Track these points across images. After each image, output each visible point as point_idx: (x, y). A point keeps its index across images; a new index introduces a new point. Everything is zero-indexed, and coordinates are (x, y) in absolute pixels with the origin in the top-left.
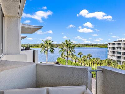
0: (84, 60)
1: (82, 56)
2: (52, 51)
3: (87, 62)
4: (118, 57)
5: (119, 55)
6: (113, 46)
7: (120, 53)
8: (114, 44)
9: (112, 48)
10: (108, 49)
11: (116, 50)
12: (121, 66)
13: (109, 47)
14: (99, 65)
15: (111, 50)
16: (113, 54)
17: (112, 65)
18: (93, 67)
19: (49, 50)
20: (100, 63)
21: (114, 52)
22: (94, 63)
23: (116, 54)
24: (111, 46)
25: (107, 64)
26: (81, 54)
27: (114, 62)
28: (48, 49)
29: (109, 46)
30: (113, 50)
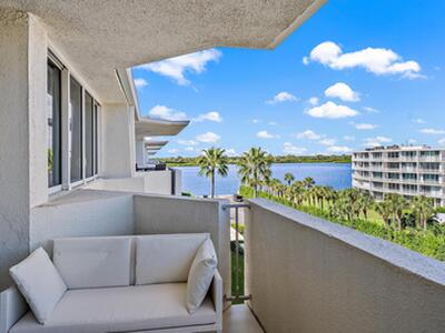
0: (298, 190)
1: (292, 182)
2: (223, 172)
3: (304, 194)
4: (376, 184)
5: (378, 179)
6: (364, 160)
7: (380, 174)
8: (367, 155)
9: (362, 164)
10: (353, 167)
11: (371, 169)
12: (380, 204)
13: (356, 163)
14: (331, 202)
15: (358, 168)
16: (364, 178)
17: (359, 201)
18: (317, 206)
19: (216, 170)
20: (334, 198)
21: (367, 173)
22: (320, 197)
23: (371, 178)
24: (359, 159)
25: (348, 199)
26: (290, 177)
27: (365, 195)
28: (214, 167)
29: (353, 159)
30: (364, 169)
